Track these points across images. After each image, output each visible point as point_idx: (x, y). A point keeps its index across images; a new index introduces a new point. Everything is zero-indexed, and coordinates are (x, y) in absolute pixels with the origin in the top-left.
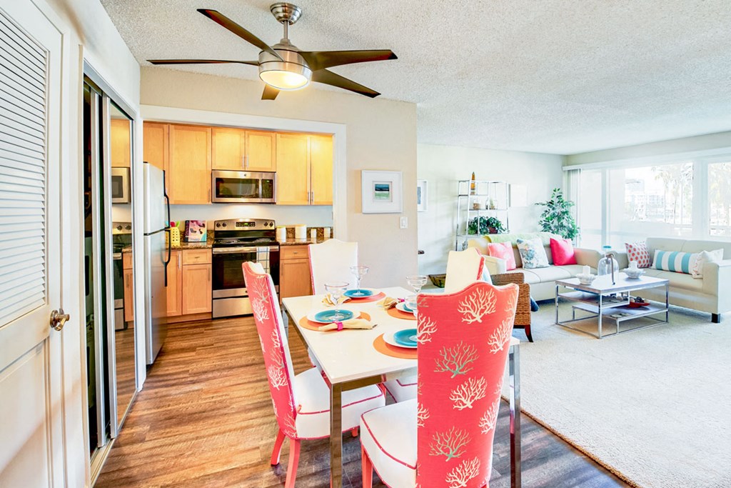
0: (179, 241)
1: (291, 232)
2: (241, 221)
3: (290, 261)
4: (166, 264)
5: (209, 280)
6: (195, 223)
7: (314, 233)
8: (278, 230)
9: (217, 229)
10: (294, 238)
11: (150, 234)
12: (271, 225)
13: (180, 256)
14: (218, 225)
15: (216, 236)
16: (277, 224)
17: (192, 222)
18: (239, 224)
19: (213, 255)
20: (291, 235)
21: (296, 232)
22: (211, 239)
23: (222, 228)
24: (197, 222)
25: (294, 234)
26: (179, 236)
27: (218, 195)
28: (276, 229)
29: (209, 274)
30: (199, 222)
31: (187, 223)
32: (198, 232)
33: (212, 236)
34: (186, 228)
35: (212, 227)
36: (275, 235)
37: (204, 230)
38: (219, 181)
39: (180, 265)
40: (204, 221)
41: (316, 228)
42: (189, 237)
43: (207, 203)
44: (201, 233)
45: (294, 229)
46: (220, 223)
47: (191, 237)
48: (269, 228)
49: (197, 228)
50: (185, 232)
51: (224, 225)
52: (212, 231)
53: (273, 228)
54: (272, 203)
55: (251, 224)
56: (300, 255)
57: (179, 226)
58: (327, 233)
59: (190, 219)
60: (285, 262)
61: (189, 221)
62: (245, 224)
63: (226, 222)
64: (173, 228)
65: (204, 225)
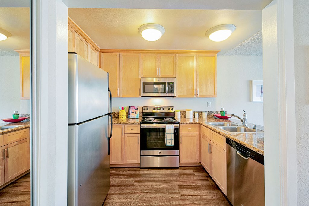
0: (125, 118)
1: (183, 114)
2: (156, 107)
3: (186, 135)
4: (109, 138)
5: (139, 144)
6: (133, 108)
7: (197, 115)
8: (176, 112)
9: (144, 111)
10: (185, 117)
11: (78, 124)
12: (172, 109)
13: (123, 128)
14: (144, 109)
15: (143, 115)
16: (175, 109)
17: (132, 107)
18: (155, 109)
19: (141, 128)
20: (183, 116)
23: (146, 111)
24: (134, 107)
25: (185, 115)
26: (125, 115)
27: (144, 92)
28: (175, 112)
29: (139, 141)
30: (135, 107)
31: (129, 108)
32: (134, 112)
33: (141, 115)
34: (129, 110)
35: (141, 110)
36: (174, 115)
37: (137, 112)
38: (145, 83)
39: (123, 133)
40: (138, 107)
41: (198, 112)
43: (139, 97)
44: (136, 113)
45: (185, 112)
47: (131, 115)
48: (171, 111)
49: (134, 110)
50: (128, 113)
51: (147, 109)
52: (141, 112)
53: (173, 111)
54: (174, 96)
55: (162, 109)
56: (192, 131)
57: (125, 109)
58: (205, 115)
59: (131, 106)
60: (183, 134)
61: (130, 107)
62: (158, 109)
63: (148, 108)
64: (123, 110)
65: (137, 109)
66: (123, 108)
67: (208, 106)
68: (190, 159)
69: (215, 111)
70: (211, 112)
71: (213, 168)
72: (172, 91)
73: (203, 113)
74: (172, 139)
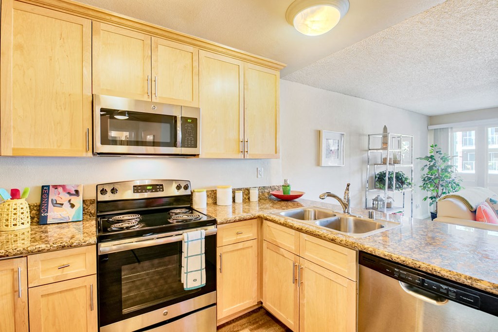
0: (27, 226)
1: (213, 196)
2: (141, 183)
3: (230, 248)
5: (92, 309)
6: (60, 189)
7: (239, 196)
8: (195, 194)
9: (102, 198)
10: (215, 204)
12: (186, 188)
13: (22, 269)
14: (103, 192)
15: (99, 210)
16: (193, 187)
17: (56, 187)
18: (138, 188)
19: (98, 257)
20: (211, 201)
21: (218, 195)
22: (91, 214)
23: (108, 197)
24: (63, 187)
25: (215, 199)
26: (27, 215)
27: (105, 140)
28: (192, 193)
29: (91, 299)
30: (68, 188)
31: (45, 191)
32: (67, 205)
33: (93, 209)
34: (42, 199)
35: (91, 195)
37: (78, 202)
38: (107, 114)
39: (23, 288)
40: (78, 186)
41: (241, 189)
42: (49, 214)
43: (84, 155)
44: (73, 206)
45: (215, 192)
46: (106, 188)
47: (53, 214)
48: (183, 192)
49: (64, 198)
50: (40, 206)
51: (113, 191)
52: (92, 202)
53: (188, 192)
54: (194, 155)
55: (157, 187)
56: (244, 236)
57: (27, 196)
58: (254, 195)
59: (51, 183)
60: (225, 249)
61: (48, 186)
62: (148, 188)
63: (116, 187)
64: (15, 201)
65: (77, 192)
66: (15, 194)
67: (259, 176)
68: (240, 303)
69: (269, 185)
70: (264, 187)
71: (305, 317)
72: (192, 139)
73: (251, 191)
74: (201, 270)
